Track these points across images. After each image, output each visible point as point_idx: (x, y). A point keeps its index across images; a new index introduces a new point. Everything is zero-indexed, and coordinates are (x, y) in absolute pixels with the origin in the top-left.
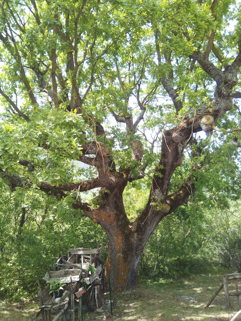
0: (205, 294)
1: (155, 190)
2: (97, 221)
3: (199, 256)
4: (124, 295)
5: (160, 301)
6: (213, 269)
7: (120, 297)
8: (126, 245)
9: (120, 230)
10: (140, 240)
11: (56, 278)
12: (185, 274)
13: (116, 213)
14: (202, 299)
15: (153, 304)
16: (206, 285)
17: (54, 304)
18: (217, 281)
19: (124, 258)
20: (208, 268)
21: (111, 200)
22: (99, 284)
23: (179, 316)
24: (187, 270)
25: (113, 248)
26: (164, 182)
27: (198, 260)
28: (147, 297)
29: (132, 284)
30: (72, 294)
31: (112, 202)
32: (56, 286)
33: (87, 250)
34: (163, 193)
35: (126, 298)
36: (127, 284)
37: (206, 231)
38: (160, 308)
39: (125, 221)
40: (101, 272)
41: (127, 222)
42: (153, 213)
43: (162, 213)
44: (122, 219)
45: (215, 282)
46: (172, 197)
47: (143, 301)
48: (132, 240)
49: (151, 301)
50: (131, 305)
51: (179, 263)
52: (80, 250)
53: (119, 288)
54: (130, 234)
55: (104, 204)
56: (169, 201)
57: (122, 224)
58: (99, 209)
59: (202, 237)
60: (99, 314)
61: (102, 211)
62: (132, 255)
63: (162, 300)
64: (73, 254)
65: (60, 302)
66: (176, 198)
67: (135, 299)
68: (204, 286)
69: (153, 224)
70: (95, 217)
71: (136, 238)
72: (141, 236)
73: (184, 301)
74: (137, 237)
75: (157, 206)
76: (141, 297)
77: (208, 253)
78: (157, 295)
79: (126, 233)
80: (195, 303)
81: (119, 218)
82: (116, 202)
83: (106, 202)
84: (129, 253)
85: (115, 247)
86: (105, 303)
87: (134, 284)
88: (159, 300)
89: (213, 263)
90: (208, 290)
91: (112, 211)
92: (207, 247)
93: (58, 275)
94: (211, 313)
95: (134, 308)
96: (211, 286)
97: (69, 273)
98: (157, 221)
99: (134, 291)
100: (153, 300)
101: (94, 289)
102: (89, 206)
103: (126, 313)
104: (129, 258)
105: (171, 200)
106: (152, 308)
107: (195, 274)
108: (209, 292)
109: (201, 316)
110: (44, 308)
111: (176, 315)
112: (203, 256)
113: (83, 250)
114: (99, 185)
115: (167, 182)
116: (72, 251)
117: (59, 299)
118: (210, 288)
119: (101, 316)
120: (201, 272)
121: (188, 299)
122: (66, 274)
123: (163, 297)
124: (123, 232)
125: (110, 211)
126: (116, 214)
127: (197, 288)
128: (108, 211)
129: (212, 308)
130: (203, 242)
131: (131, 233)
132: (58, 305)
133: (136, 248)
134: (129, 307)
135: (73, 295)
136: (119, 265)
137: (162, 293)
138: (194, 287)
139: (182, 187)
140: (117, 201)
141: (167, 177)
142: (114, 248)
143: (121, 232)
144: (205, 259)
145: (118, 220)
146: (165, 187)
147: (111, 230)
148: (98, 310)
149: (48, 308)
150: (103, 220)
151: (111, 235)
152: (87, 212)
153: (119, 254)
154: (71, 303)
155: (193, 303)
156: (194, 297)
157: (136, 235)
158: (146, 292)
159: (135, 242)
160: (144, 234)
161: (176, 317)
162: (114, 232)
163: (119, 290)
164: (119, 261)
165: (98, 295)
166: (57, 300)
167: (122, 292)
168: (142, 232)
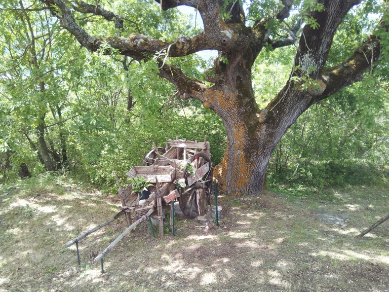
0: (362, 215)
1: (303, 54)
2: (209, 106)
3: (364, 160)
4: (243, 202)
5: (290, 216)
6: (383, 180)
7: (237, 203)
8: (249, 140)
9: (242, 120)
10: (271, 135)
11: (143, 175)
12: (337, 183)
13: (238, 95)
14: (354, 222)
15: (280, 219)
16: (365, 201)
17: (137, 206)
18: (385, 198)
19: (246, 157)
20: (374, 179)
21: (231, 74)
22: (202, 188)
23: (310, 248)
24: (341, 178)
25: (231, 143)
26: (322, 38)
27: (361, 167)
28: (273, 207)
29: (256, 189)
30: (160, 197)
31: (233, 79)
32: (140, 185)
33: (191, 142)
34: (317, 61)
35: (244, 206)
36: (248, 188)
37: (383, 129)
38: (288, 226)
39: (251, 108)
40: (207, 173)
41: (254, 109)
42: (296, 95)
43: (311, 95)
44: (247, 104)
45: (381, 199)
46: (335, 71)
47: (266, 212)
48: (259, 134)
49: (278, 214)
50: (248, 215)
51: (330, 169)
52: (181, 142)
53: (237, 192)
54: (256, 127)
55: (220, 81)
56: (328, 77)
57: (246, 112)
58: (212, 89)
59: (375, 137)
60: (200, 222)
61: (217, 92)
62: (257, 154)
63: (293, 215)
64: (173, 146)
65: (145, 206)
66: (341, 72)
67: (256, 208)
68: (362, 203)
69: (294, 113)
70: (207, 99)
71: (264, 132)
72: (273, 129)
73: (325, 222)
74: (266, 131)
75: (303, 82)
76: (265, 206)
77: (379, 158)
78: (289, 207)
79: (251, 124)
80: (342, 227)
81: (242, 103)
82: (239, 78)
83: (223, 78)
84: (253, 152)
85: (234, 142)
86: (211, 210)
87: (259, 189)
88: (289, 214)
89: (384, 172)
90: (367, 209)
91: (233, 92)
92: (380, 151)
93: (146, 172)
94: (365, 249)
95: (250, 220)
96: (373, 204)
97: (159, 171)
98: (301, 108)
99: (257, 198)
100: (280, 212)
101: (195, 193)
102: (199, 84)
103: (238, 225)
104: (253, 157)
105: (332, 76)
106: (276, 223)
107: (353, 184)
108: (368, 212)
109: (345, 254)
110: (126, 209)
111: (306, 244)
112: (370, 161)
113: (185, 142)
114: (205, 44)
115: (328, 40)
116: (172, 143)
117: (144, 201)
118: (370, 206)
119: (202, 226)
120: (363, 183)
121: (332, 219)
122: (156, 171)
123: (296, 211)
124: (247, 123)
125: (229, 92)
126: (238, 97)
127: (351, 204)
128: (226, 91)
129: (369, 239)
130: (375, 144)
131: (258, 124)
132: (141, 209)
133: (264, 146)
134: (245, 218)
135: (160, 199)
136: (238, 164)
137: (297, 205)
138: (345, 203)
139: (357, 53)
140: (241, 76)
141: (327, 29)
142: (233, 144)
143: (244, 123)
144: (372, 167)
145: (240, 105)
146: (322, 49)
147: (229, 119)
148: (199, 218)
149: (131, 210)
150: (219, 104)
151: (229, 127)
152: (196, 92)
153: (239, 151)
154: (158, 209)
155: (340, 226)
156: (342, 218)
157: (264, 127)
158: (273, 201)
159: (262, 137)
160: (277, 127)
161: (304, 248)
162: (233, 122)
163: (238, 195)
164: (238, 161)
165: (200, 200)
166: (142, 202)
167: (240, 197)
168: (274, 124)
